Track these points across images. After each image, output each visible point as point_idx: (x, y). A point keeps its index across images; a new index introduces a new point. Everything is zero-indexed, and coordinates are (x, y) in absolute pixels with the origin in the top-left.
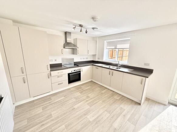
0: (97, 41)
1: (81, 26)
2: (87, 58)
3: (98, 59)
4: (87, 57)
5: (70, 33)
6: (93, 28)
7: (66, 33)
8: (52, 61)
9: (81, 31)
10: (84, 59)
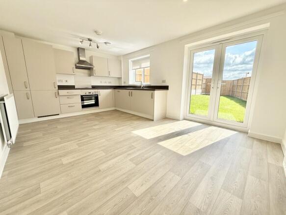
0: (121, 61)
1: (90, 40)
2: (110, 83)
3: (125, 83)
4: (110, 81)
5: (84, 49)
6: (106, 43)
7: (78, 49)
8: (62, 82)
9: (90, 45)
10: (101, 82)
